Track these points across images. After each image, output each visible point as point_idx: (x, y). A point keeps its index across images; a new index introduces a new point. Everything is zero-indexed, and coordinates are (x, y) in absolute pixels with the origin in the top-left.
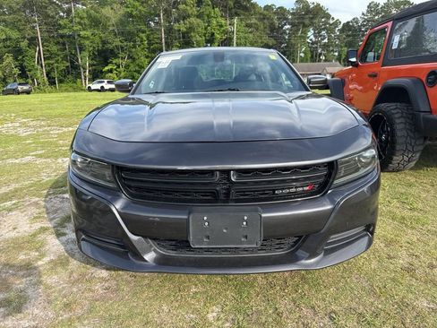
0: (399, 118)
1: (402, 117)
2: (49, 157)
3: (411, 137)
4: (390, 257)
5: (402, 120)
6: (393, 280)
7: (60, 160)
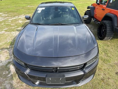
0: (108, 27)
1: (109, 26)
2: (9, 31)
3: (111, 33)
4: (99, 75)
5: (109, 27)
6: (98, 83)
7: (12, 33)
